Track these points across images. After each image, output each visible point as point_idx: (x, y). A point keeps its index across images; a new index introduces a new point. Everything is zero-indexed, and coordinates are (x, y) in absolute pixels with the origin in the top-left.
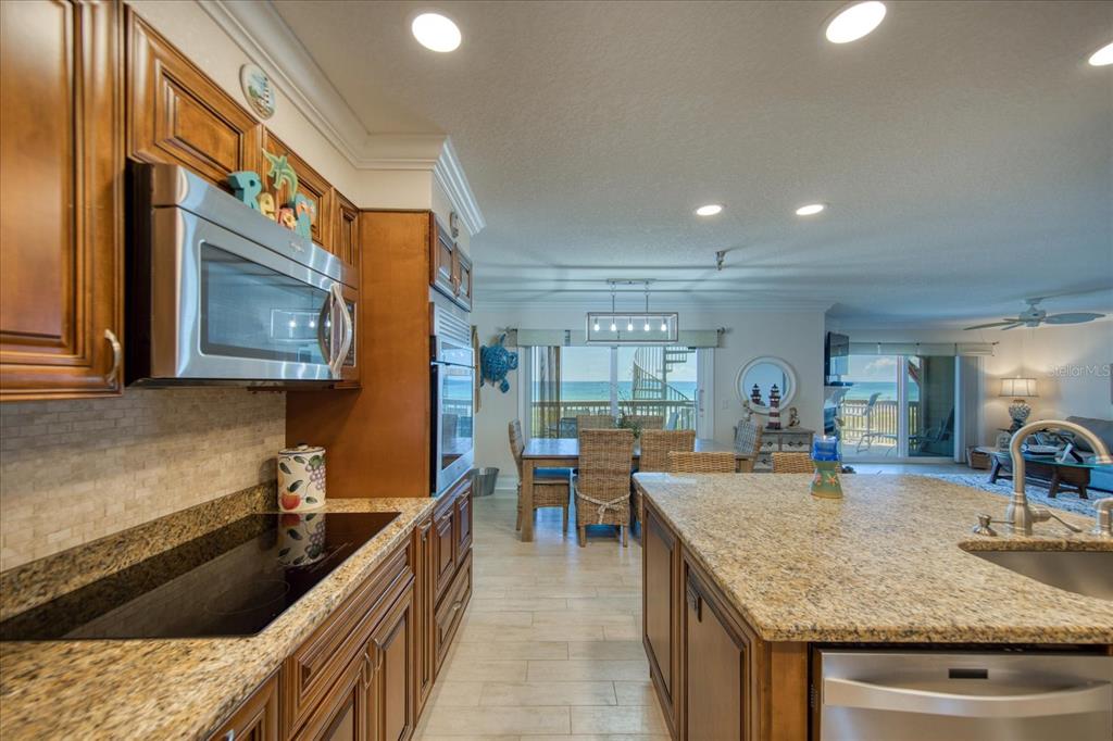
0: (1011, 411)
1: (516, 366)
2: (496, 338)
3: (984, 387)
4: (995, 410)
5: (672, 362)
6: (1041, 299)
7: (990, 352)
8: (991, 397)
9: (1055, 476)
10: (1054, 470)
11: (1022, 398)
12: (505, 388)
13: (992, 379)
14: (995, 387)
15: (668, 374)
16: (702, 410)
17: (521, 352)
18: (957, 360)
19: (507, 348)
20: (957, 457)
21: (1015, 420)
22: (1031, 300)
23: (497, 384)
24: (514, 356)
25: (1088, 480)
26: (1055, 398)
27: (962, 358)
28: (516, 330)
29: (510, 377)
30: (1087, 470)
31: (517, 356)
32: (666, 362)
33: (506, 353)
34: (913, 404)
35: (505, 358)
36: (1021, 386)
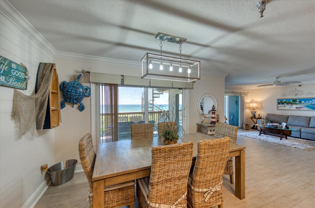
0: (252, 112)
1: (89, 95)
2: (74, 76)
3: (245, 105)
4: (248, 112)
5: (156, 97)
6: (280, 77)
8: (247, 108)
9: (282, 133)
10: (281, 131)
12: (81, 108)
13: (247, 103)
14: (248, 105)
15: (154, 102)
16: (184, 117)
17: (93, 87)
18: (240, 97)
19: (83, 84)
21: (254, 115)
22: (277, 77)
23: (76, 106)
24: (87, 89)
25: (291, 134)
26: (261, 108)
28: (89, 72)
29: (85, 101)
30: (291, 131)
31: (90, 89)
32: (153, 97)
33: (82, 86)
35: (81, 90)
36: (254, 105)
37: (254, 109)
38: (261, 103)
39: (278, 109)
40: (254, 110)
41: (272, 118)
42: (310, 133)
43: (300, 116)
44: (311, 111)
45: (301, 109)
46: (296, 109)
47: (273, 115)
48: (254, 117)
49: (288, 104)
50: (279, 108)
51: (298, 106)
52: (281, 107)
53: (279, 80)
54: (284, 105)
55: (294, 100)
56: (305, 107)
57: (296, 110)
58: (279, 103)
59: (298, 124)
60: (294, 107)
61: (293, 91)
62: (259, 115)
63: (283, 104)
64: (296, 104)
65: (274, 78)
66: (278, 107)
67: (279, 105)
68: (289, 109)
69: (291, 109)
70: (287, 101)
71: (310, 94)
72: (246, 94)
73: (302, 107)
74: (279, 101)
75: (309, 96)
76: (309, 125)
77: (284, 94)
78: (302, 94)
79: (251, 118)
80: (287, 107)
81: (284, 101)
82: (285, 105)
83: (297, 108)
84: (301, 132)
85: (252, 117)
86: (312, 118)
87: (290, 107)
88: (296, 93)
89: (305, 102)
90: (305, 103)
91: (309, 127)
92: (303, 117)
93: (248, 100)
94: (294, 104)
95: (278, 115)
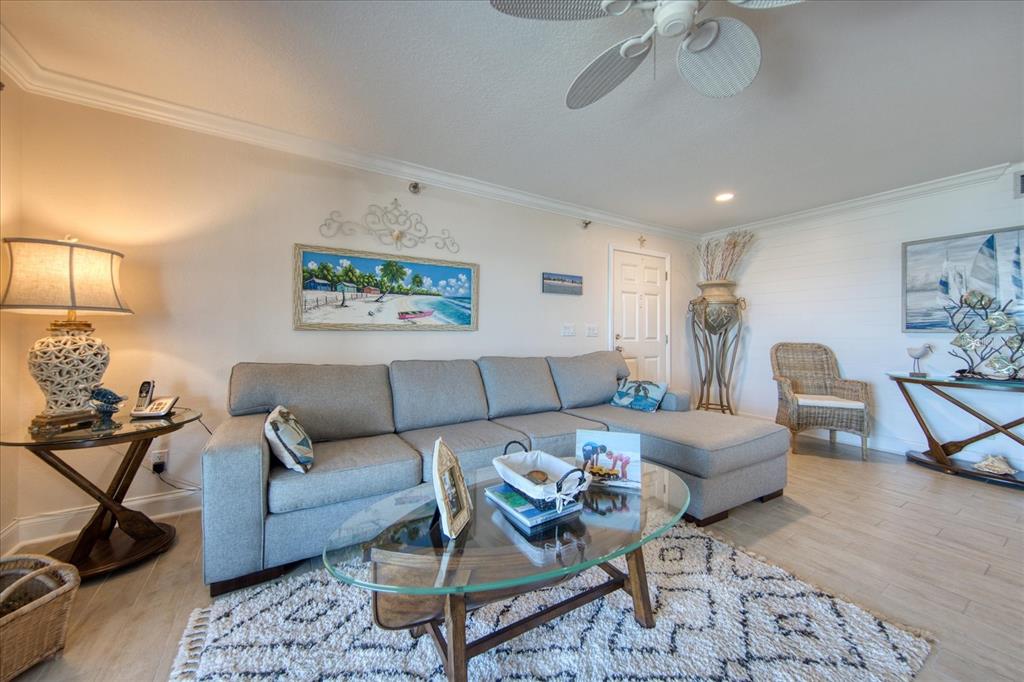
37: (86, 327)
39: (301, 327)
40: (82, 339)
44: (452, 329)
45: (420, 321)
46: (401, 322)
49: (363, 286)
50: (307, 318)
51: (408, 303)
52: (324, 307)
54: (340, 295)
55: (393, 269)
57: (399, 328)
58: (309, 282)
60: (393, 305)
61: (386, 213)
63: (333, 285)
64: (400, 291)
66: (300, 307)
67: (310, 295)
68: (368, 320)
69: (380, 319)
70: (358, 272)
73: (426, 309)
74: (313, 266)
75: (446, 255)
77: (335, 222)
78: (422, 239)
80: (359, 308)
81: (339, 271)
82: (348, 295)
83: (403, 315)
87: (373, 307)
88: (399, 228)
90: (434, 290)
94: (392, 292)
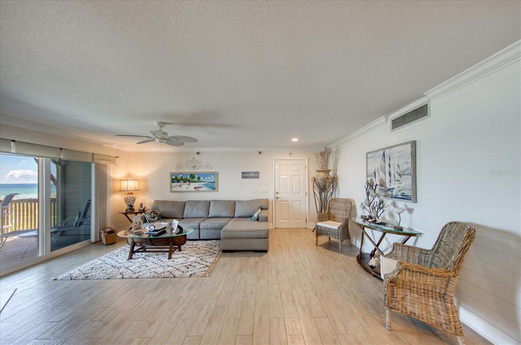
0: (126, 200)
3: (111, 185)
4: (117, 201)
7: (114, 162)
8: (114, 192)
10: (171, 240)
11: (132, 192)
13: (114, 180)
14: (117, 186)
18: (93, 166)
20: (93, 239)
21: (130, 206)
22: (160, 123)
25: (185, 241)
27: (97, 165)
34: (53, 200)
36: (131, 185)
37: (132, 194)
38: (145, 180)
39: (171, 192)
40: (131, 196)
41: (162, 209)
42: (210, 229)
43: (199, 200)
44: (210, 191)
45: (200, 189)
46: (195, 190)
47: (164, 203)
48: (131, 210)
49: (185, 181)
50: (173, 190)
51: (197, 185)
52: (176, 186)
53: (164, 130)
54: (180, 184)
55: (192, 176)
56: (205, 187)
57: (194, 192)
58: (173, 181)
59: (196, 215)
60: (193, 185)
61: (191, 161)
62: (141, 205)
63: (178, 181)
64: (195, 182)
65: (156, 123)
66: (171, 187)
67: (173, 184)
68: (186, 190)
69: (189, 189)
70: (184, 178)
71: (208, 166)
72: (113, 159)
73: (202, 186)
74: (174, 177)
75: (208, 170)
76: (209, 214)
77: (179, 166)
78: (201, 167)
79: (125, 214)
80: (184, 186)
81: (179, 178)
82: (182, 184)
83: (195, 188)
84: (200, 229)
85: (127, 210)
86: (211, 202)
87: (188, 186)
88: (194, 165)
89: (204, 179)
90: (204, 181)
91: (208, 218)
92: (202, 201)
93: (116, 173)
94: (192, 182)
95: (172, 202)
